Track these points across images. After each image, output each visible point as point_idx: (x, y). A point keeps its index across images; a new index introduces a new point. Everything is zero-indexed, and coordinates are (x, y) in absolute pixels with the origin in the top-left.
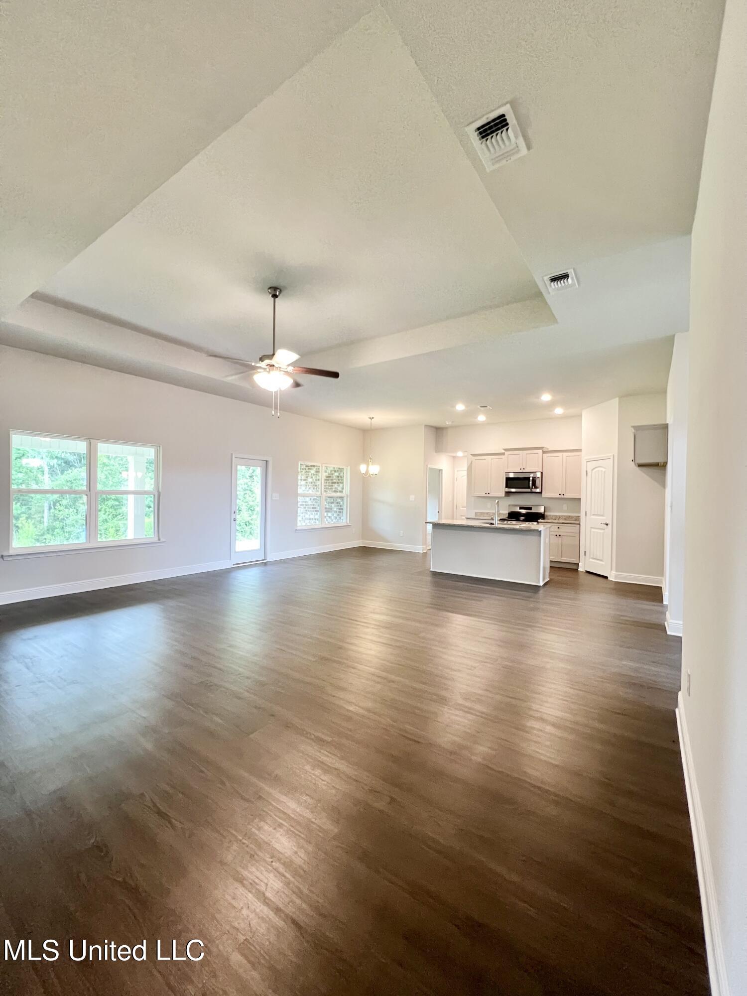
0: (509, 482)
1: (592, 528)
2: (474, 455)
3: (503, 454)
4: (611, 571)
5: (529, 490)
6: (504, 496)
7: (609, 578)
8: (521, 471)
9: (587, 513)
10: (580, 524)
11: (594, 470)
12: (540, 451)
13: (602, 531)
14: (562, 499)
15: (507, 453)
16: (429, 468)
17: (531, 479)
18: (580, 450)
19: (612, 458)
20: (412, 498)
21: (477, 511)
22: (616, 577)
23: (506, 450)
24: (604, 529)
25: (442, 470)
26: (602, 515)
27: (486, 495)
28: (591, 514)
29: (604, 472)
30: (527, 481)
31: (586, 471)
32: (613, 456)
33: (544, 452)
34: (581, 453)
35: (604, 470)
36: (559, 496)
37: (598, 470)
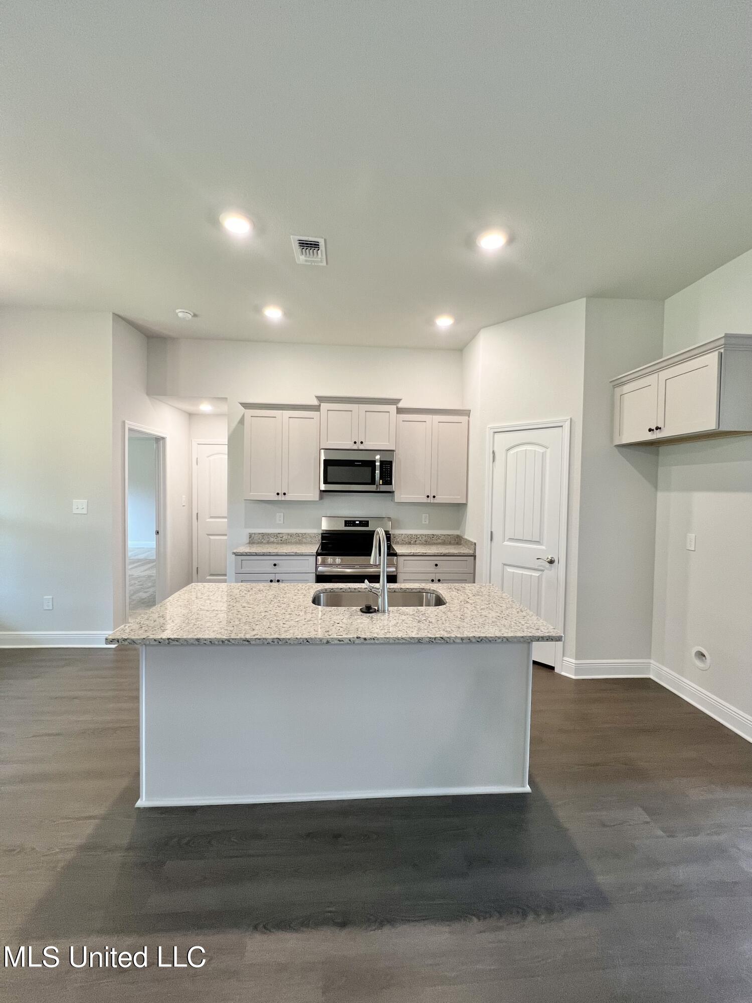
0: (329, 468)
1: (505, 565)
2: (246, 406)
3: (317, 408)
4: (563, 656)
5: (372, 488)
6: (318, 499)
7: (556, 670)
8: (355, 447)
9: (494, 533)
10: (475, 557)
11: (512, 452)
12: (392, 409)
13: (536, 574)
14: (432, 506)
15: (324, 406)
16: (130, 430)
17: (378, 464)
18: (467, 413)
21: (255, 531)
22: (577, 671)
23: (321, 399)
24: (543, 571)
25: (163, 438)
26: (538, 542)
27: (276, 498)
28: (507, 539)
29: (543, 453)
30: (369, 469)
31: (494, 452)
32: (569, 420)
33: (400, 411)
34: (469, 417)
35: (542, 451)
36: (425, 500)
37: (526, 450)
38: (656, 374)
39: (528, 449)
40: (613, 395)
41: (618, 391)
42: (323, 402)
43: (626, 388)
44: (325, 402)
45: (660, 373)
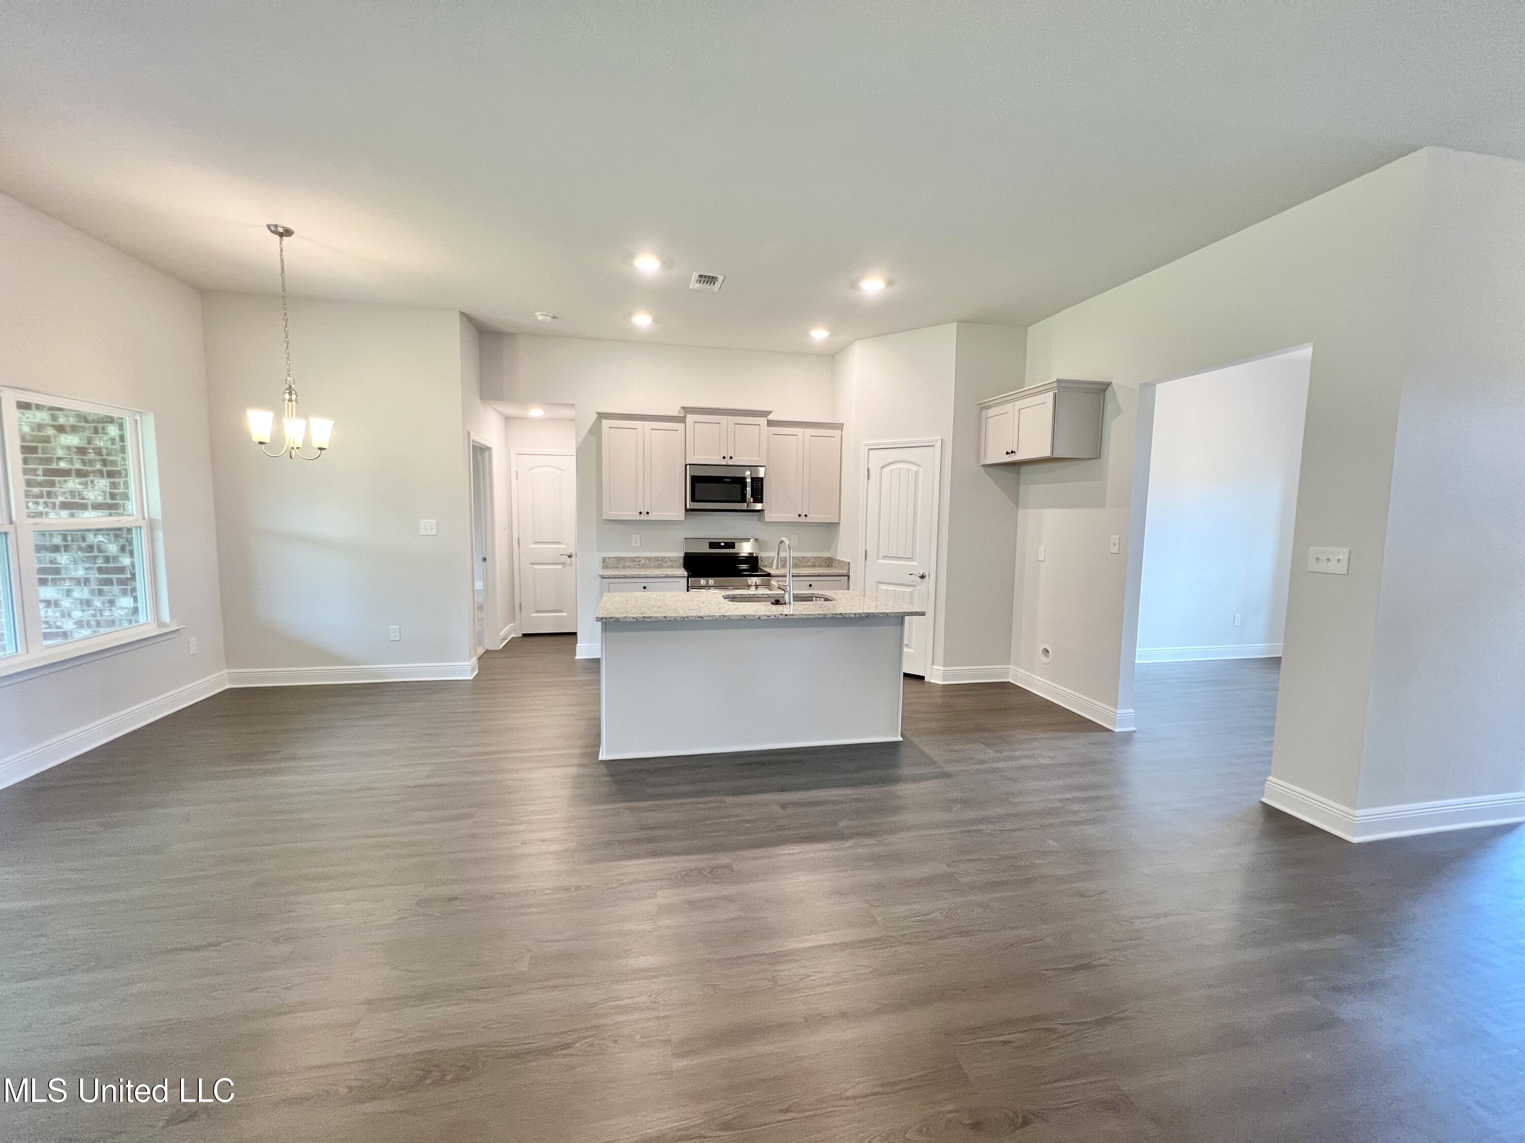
0: (697, 485)
2: (604, 416)
3: (682, 420)
4: (933, 664)
5: (744, 506)
6: (683, 519)
7: (926, 679)
8: (724, 462)
9: (868, 551)
10: (849, 576)
11: (887, 469)
12: (763, 421)
13: (909, 590)
15: (690, 418)
16: (473, 441)
17: (749, 480)
19: (938, 445)
20: (427, 526)
21: (606, 555)
22: (945, 678)
23: (687, 410)
24: (915, 586)
25: (489, 449)
26: (911, 559)
27: (638, 518)
28: (881, 556)
29: (916, 471)
30: (739, 486)
31: (868, 470)
32: (940, 440)
33: (770, 423)
34: (842, 431)
35: (915, 469)
36: (797, 519)
37: (900, 468)
38: (1012, 404)
39: (902, 467)
40: (980, 418)
41: (984, 412)
42: (689, 414)
43: (991, 412)
44: (692, 414)
45: (1016, 403)
